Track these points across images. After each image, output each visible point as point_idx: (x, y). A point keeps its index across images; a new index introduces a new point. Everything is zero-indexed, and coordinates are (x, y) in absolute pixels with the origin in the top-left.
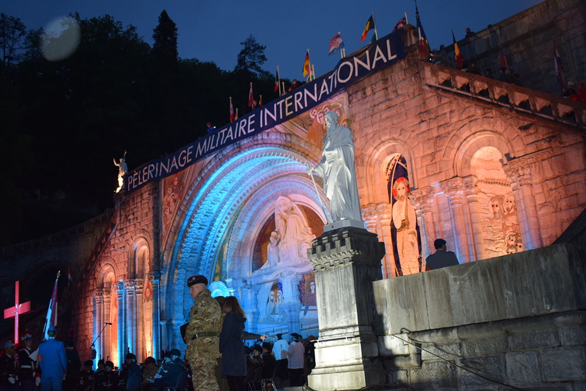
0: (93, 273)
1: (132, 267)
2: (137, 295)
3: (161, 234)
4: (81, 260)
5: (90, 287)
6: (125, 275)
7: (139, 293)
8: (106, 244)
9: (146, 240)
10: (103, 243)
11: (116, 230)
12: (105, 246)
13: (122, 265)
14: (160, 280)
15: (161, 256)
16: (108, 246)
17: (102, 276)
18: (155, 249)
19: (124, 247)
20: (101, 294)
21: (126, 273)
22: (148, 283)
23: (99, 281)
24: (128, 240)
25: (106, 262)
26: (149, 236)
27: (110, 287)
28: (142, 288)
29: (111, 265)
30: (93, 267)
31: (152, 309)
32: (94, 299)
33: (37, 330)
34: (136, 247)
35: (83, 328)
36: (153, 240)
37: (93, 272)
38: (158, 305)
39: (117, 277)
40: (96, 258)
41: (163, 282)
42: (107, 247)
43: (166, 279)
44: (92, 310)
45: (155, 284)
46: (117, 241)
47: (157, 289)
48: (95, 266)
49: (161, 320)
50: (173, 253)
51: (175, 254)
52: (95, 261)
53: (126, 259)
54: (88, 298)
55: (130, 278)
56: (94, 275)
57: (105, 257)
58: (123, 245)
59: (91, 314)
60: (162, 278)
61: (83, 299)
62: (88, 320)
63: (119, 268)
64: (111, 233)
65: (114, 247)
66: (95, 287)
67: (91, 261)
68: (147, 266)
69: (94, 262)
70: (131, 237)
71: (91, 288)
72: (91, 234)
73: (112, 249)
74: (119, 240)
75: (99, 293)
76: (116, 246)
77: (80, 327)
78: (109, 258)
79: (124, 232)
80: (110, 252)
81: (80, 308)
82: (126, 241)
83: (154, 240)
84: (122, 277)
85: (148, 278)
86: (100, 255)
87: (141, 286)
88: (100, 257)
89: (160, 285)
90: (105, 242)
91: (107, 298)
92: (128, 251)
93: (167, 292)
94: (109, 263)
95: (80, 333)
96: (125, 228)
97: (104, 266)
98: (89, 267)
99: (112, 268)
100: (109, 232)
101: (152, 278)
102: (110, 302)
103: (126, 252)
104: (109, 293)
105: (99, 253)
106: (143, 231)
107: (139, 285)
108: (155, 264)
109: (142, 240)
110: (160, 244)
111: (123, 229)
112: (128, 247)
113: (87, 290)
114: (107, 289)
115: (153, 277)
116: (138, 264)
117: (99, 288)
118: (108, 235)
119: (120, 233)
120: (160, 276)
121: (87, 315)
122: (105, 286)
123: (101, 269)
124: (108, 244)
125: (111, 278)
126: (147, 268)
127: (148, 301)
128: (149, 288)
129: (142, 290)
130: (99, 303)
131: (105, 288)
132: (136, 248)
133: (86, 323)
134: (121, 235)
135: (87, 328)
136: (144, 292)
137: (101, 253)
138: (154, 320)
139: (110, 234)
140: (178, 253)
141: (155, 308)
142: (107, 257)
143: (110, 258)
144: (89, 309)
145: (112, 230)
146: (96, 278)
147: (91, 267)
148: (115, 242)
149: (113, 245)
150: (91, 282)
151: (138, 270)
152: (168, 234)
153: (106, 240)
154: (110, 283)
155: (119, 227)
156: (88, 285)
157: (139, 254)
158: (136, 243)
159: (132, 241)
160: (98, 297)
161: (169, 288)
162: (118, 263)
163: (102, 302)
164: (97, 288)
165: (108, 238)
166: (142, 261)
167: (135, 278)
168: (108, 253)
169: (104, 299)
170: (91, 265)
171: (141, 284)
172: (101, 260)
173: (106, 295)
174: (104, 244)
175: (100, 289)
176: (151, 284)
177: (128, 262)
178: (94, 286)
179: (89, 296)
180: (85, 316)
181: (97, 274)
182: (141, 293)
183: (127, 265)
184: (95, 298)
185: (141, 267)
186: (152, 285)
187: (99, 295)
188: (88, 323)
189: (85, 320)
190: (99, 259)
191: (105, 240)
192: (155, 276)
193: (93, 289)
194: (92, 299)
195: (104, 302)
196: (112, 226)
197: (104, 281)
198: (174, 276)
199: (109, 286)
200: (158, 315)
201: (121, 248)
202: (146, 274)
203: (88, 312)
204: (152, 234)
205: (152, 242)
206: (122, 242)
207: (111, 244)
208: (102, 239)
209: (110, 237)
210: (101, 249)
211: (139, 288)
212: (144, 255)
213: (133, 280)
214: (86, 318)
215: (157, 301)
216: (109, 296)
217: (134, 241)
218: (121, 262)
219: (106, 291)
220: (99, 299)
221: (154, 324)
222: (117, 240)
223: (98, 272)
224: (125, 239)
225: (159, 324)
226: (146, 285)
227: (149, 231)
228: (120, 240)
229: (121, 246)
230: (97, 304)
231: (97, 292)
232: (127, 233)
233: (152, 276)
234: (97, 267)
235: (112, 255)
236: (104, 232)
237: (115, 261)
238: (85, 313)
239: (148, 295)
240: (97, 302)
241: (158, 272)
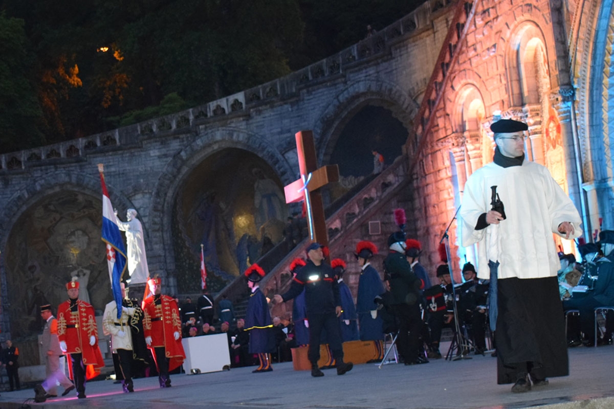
0: (442, 105)
1: (515, 84)
2: (532, 137)
3: (565, 9)
4: (417, 84)
5: (440, 131)
6: (503, 102)
7: (535, 133)
8: (460, 45)
9: (538, 26)
10: (453, 44)
11: (475, 14)
12: (458, 50)
13: (496, 83)
14: (574, 102)
15: (571, 53)
16: (464, 48)
17: (459, 109)
18: (557, 40)
19: (494, 46)
20: (463, 144)
21: (505, 97)
22: (551, 112)
23: (455, 120)
24: (501, 31)
25: (463, 81)
26: (541, 18)
27: (478, 129)
28: (540, 123)
29: (473, 85)
30: (441, 93)
31: (563, 162)
32: (450, 154)
33: (355, 220)
34: (517, 42)
35: (437, 209)
36: (551, 24)
37: (442, 102)
38: (575, 154)
39: (489, 107)
40: (444, 75)
41: (581, 106)
42: (461, 52)
43: (587, 98)
44: (450, 174)
45: (565, 112)
46: (479, 37)
47: (571, 121)
48: (444, 93)
49: (583, 182)
50: (595, 43)
51: (600, 46)
52: (443, 80)
53: (502, 70)
54: (439, 154)
55: (514, 106)
56: (444, 108)
57: (460, 71)
58: (493, 43)
59: (448, 183)
60: (577, 97)
61: (430, 156)
62: (445, 195)
63: (490, 88)
64: (465, 22)
65: (475, 49)
66: (449, 132)
67: (436, 83)
68: (545, 78)
69: (441, 84)
70: (507, 24)
71: (441, 134)
72: (430, 32)
73: (472, 53)
74: (483, 34)
75: (458, 142)
76: (478, 47)
77: (431, 209)
78: (467, 71)
79: (492, 16)
80: (470, 59)
81: (426, 175)
82: (497, 33)
83: (553, 23)
84: (498, 106)
85: (550, 102)
86: (450, 69)
87: (538, 119)
88: (451, 73)
89: (575, 114)
90: (457, 42)
91: (475, 149)
92: (503, 54)
93: (591, 126)
94: (470, 81)
95: (433, 220)
96: (493, 8)
97: (460, 89)
98: (433, 95)
99: (476, 91)
100: (462, 21)
101: (557, 99)
102: (480, 156)
103: (500, 55)
104: (477, 140)
105: (448, 65)
106: (528, 8)
107: (532, 117)
108: (561, 71)
109: (529, 27)
110: (567, 31)
111: (488, 10)
112: (502, 45)
113: (435, 139)
114: (473, 133)
115: (560, 98)
116: (527, 77)
117: (456, 132)
118: (460, 27)
119: (482, 20)
120: (574, 94)
121: (441, 185)
122: (467, 128)
123: (456, 96)
124: (462, 46)
125: (477, 111)
126: (545, 83)
127: (554, 147)
128: (554, 121)
129: (538, 127)
130: (460, 161)
131: (469, 131)
132: (519, 46)
133: (442, 202)
134: (487, 23)
135: (443, 209)
136: (545, 130)
137: (452, 65)
138: (572, 184)
139: (463, 25)
140: (605, 43)
141: (571, 159)
142: (464, 70)
143: (471, 72)
144: (443, 174)
145: (467, 17)
146: (448, 115)
147: (437, 95)
148: (475, 38)
149: (473, 45)
150: (441, 122)
151: (528, 87)
152: (580, 6)
153: (459, 37)
154: (477, 121)
155: (480, 9)
156: (436, 128)
157: (525, 56)
158: (516, 34)
159: (508, 33)
160: (457, 149)
161: (595, 116)
162: (487, 80)
163: (466, 159)
164: (453, 133)
165: (462, 33)
166: (534, 69)
167: (523, 105)
168: (465, 62)
169: (469, 153)
170: (436, 90)
171: (538, 114)
172: (455, 77)
173: (472, 143)
174: (455, 46)
175: (460, 134)
176: (556, 112)
177: (505, 75)
178: (446, 130)
179: (440, 150)
180: (437, 188)
181: (449, 106)
182: (540, 133)
183: (504, 82)
184: (452, 151)
185: (532, 81)
186: (559, 114)
187: (458, 145)
188: (445, 201)
189: (438, 195)
190: (449, 77)
191: (455, 38)
192: (563, 96)
193: (447, 136)
194: (446, 154)
195: (469, 158)
196: (466, 8)
197: (465, 119)
198: (601, 90)
199: (475, 127)
200: (577, 172)
201: (488, 49)
202: (544, 93)
203: (441, 180)
204: (547, 12)
205: (549, 29)
206: (489, 37)
207: (469, 44)
208: (449, 37)
209: (465, 30)
210: (451, 56)
211: (535, 124)
212: (535, 56)
213: (520, 108)
214: (439, 191)
215: (573, 145)
216: (477, 145)
217: (513, 30)
218: (492, 78)
219: (471, 137)
220: (459, 154)
221: (572, 190)
222: (479, 34)
223: (451, 101)
224: (495, 30)
225: (581, 191)
226: (546, 116)
227: (539, 7)
228: (486, 33)
229: (489, 44)
230: (457, 164)
231: (454, 141)
232: (497, 17)
233: (556, 97)
234: (447, 93)
235: (474, 65)
236: (452, 24)
237: (480, 77)
238: (437, 181)
239: (553, 134)
240: (456, 159)
241: (568, 87)
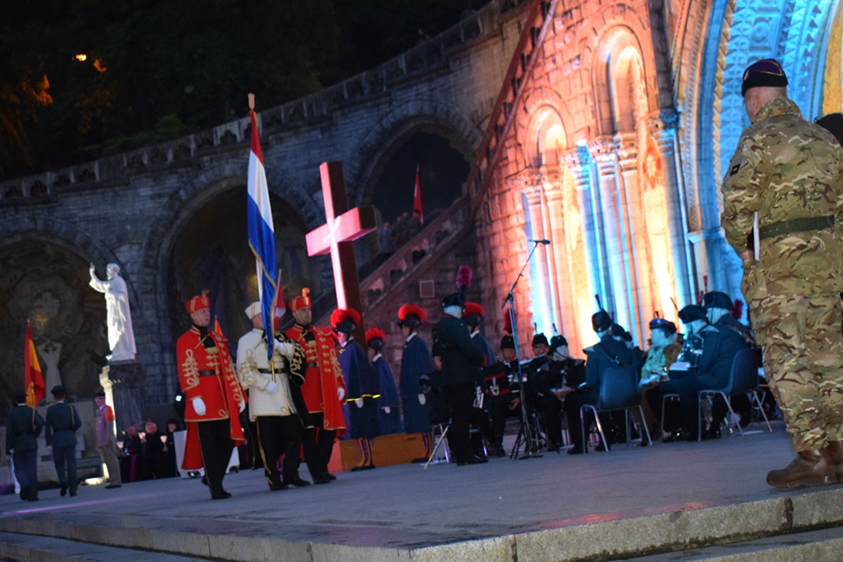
0: (512, 132)
1: (604, 106)
2: (625, 174)
3: (667, 11)
4: (482, 105)
5: (510, 166)
6: (589, 129)
7: (629, 169)
8: (534, 56)
9: (632, 32)
10: (526, 54)
11: (555, 16)
12: (532, 62)
13: (580, 104)
14: (677, 129)
15: (674, 67)
16: (540, 60)
17: (534, 138)
18: (656, 51)
19: (578, 57)
20: (539, 182)
21: (592, 122)
22: (649, 142)
23: (529, 152)
24: (586, 39)
25: (539, 102)
26: (637, 21)
27: (558, 163)
28: (635, 156)
29: (552, 107)
30: (511, 117)
31: (665, 206)
32: (523, 195)
33: (402, 279)
34: (607, 53)
35: (505, 266)
36: (649, 30)
37: (512, 129)
38: (678, 196)
39: (572, 135)
40: (515, 94)
41: (686, 134)
42: (536, 65)
43: (694, 125)
44: (522, 221)
45: (666, 142)
46: (560, 45)
47: (673, 154)
48: (515, 116)
49: (689, 231)
50: (704, 55)
51: (710, 58)
52: (514, 101)
53: (587, 87)
54: (508, 195)
55: (604, 134)
56: (515, 137)
57: (535, 89)
58: (577, 53)
59: (520, 232)
60: (682, 124)
61: (497, 197)
62: (516, 248)
63: (573, 111)
64: (542, 27)
65: (554, 61)
66: (521, 167)
67: (505, 104)
68: (641, 98)
69: (511, 105)
70: (594, 29)
71: (512, 169)
72: (498, 39)
73: (550, 66)
74: (565, 42)
75: (532, 180)
76: (558, 58)
77: (498, 265)
78: (544, 89)
79: (575, 19)
80: (547, 74)
81: (492, 222)
82: (581, 41)
83: (652, 28)
84: (583, 134)
85: (648, 129)
86: (523, 86)
87: (633, 151)
88: (524, 91)
89: (679, 145)
90: (532, 52)
91: (555, 188)
92: (589, 67)
93: (699, 160)
94: (548, 102)
95: (501, 280)
96: (576, 8)
97: (536, 112)
98: (502, 120)
99: (556, 115)
100: (538, 24)
101: (657, 126)
102: (560, 198)
103: (586, 69)
104: (556, 177)
105: (520, 81)
106: (620, 8)
107: (626, 148)
108: (662, 90)
109: (622, 33)
110: (669, 38)
111: (570, 11)
112: (588, 55)
113: (504, 176)
114: (551, 168)
115: (660, 124)
116: (619, 97)
117: (530, 166)
118: (535, 33)
119: (563, 23)
120: (678, 120)
121: (511, 235)
122: (544, 162)
123: (530, 121)
124: (538, 56)
125: (557, 141)
126: (642, 104)
127: (653, 187)
128: (653, 154)
129: (633, 161)
130: (536, 203)
131: (547, 165)
132: (609, 58)
133: (512, 256)
134: (568, 28)
135: (514, 266)
136: (641, 166)
137: (525, 81)
138: (675, 233)
139: (539, 31)
140: (717, 55)
141: (673, 201)
142: (540, 88)
143: (549, 91)
144: (514, 221)
145: (544, 19)
146: (520, 145)
147: (507, 119)
148: (555, 47)
149: (552, 56)
150: (511, 154)
151: (621, 110)
152: (686, 7)
153: (534, 45)
154: (556, 153)
155: (560, 10)
156: (505, 162)
157: (617, 71)
158: (606, 42)
159: (596, 40)
160: (531, 189)
161: (703, 147)
162: (569, 100)
163: (542, 202)
164: (526, 167)
165: (538, 40)
166: (628, 88)
167: (614, 132)
168: (541, 77)
169: (547, 194)
170: (505, 113)
171: (632, 145)
172: (528, 97)
173: (551, 181)
174: (529, 57)
175: (535, 170)
176: (655, 143)
177: (592, 94)
178: (517, 164)
179: (509, 190)
180: (506, 238)
181: (521, 133)
182: (636, 168)
183: (590, 103)
184: (525, 191)
185: (626, 102)
186: (659, 144)
187: (532, 184)
188: (516, 254)
189: (507, 247)
190: (522, 96)
191: (529, 46)
192: (664, 122)
193: (518, 172)
194: (517, 195)
195: (546, 200)
196: (543, 9)
197: (541, 150)
198: (711, 115)
199: (554, 161)
200: (681, 219)
201: (571, 61)
202: (641, 118)
203: (512, 228)
204: (644, 14)
205: (646, 35)
206: (572, 45)
207: (547, 54)
208: (521, 45)
209: (542, 36)
210: (524, 70)
211: (630, 157)
212: (630, 71)
213: (610, 137)
214: (508, 242)
215: (677, 184)
216: (557, 184)
217: (603, 37)
218: (575, 98)
219: (549, 173)
220: (534, 195)
221: (675, 242)
222: (559, 41)
223: (523, 127)
224: (579, 37)
225: (687, 243)
226: (643, 147)
227: (635, 8)
228: (568, 40)
229: (571, 55)
230: (531, 208)
231: (528, 179)
232: (582, 21)
233: (656, 122)
234: (518, 117)
235: (552, 81)
236: (525, 29)
237: (560, 96)
238: (505, 230)
239: (652, 170)
240: (530, 201)
241: (670, 110)
